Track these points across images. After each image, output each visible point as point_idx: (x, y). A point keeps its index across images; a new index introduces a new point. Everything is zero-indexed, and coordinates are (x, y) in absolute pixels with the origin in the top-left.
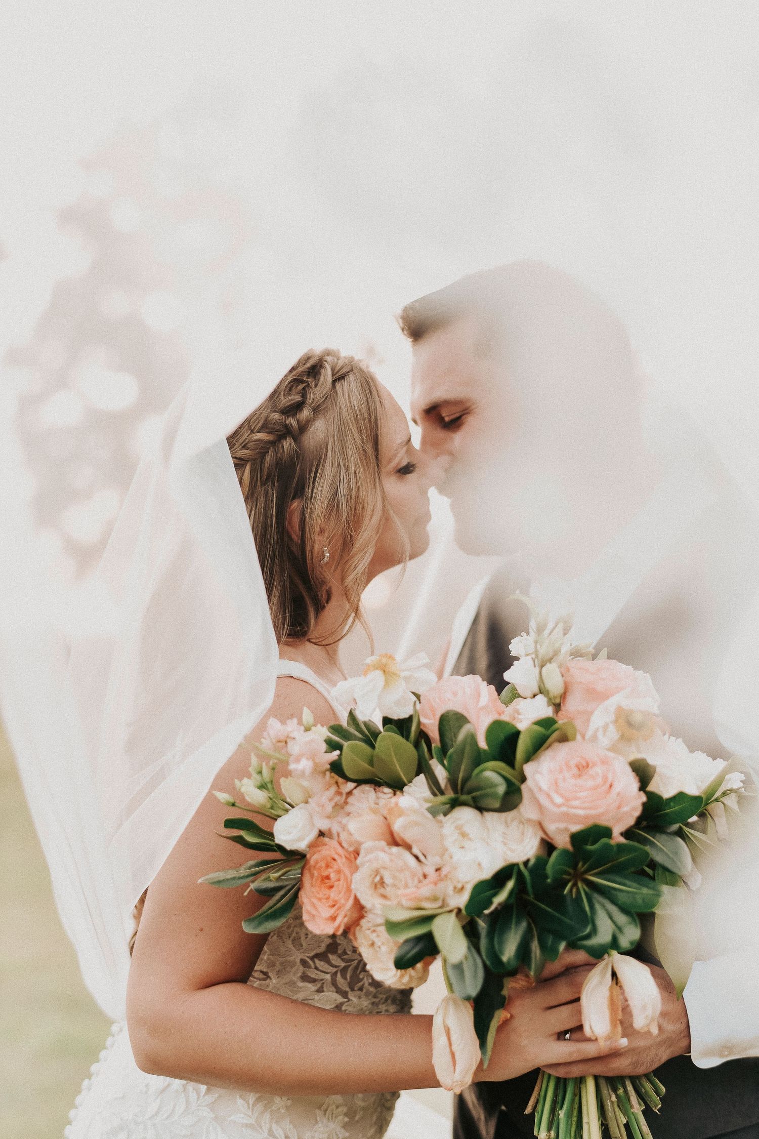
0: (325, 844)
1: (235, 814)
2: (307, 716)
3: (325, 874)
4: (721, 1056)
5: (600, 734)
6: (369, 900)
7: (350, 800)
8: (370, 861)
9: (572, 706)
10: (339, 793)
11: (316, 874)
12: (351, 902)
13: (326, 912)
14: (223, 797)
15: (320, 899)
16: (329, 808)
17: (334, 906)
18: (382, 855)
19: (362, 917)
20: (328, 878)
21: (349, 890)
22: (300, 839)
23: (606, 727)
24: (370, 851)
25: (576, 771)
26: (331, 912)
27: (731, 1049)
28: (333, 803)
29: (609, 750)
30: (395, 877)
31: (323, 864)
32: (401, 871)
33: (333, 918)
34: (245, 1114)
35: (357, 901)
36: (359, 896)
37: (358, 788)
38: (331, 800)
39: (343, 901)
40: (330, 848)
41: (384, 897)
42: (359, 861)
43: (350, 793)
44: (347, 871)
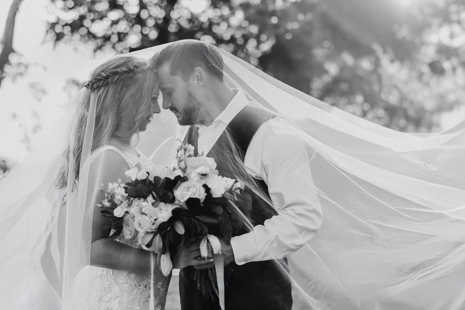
0: (127, 215)
1: (103, 209)
2: (120, 181)
3: (128, 223)
4: (245, 261)
5: (194, 179)
6: (139, 229)
7: (133, 203)
8: (137, 219)
9: (188, 171)
10: (129, 201)
11: (126, 223)
12: (134, 230)
13: (129, 233)
14: (100, 205)
15: (127, 230)
16: (127, 206)
17: (130, 231)
18: (140, 217)
19: (138, 234)
20: (128, 224)
21: (133, 227)
22: (120, 215)
23: (195, 177)
24: (137, 217)
25: (187, 189)
26: (130, 233)
27: (247, 260)
28: (128, 204)
29: (196, 182)
30: (143, 223)
31: (127, 221)
32: (145, 221)
33: (131, 234)
34: (123, 280)
35: (135, 230)
36: (136, 228)
37: (135, 199)
38: (127, 203)
39: (132, 230)
40: (128, 216)
41: (142, 228)
42: (135, 219)
43: (132, 201)
44: (132, 222)
